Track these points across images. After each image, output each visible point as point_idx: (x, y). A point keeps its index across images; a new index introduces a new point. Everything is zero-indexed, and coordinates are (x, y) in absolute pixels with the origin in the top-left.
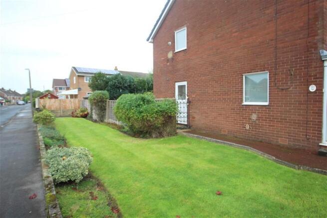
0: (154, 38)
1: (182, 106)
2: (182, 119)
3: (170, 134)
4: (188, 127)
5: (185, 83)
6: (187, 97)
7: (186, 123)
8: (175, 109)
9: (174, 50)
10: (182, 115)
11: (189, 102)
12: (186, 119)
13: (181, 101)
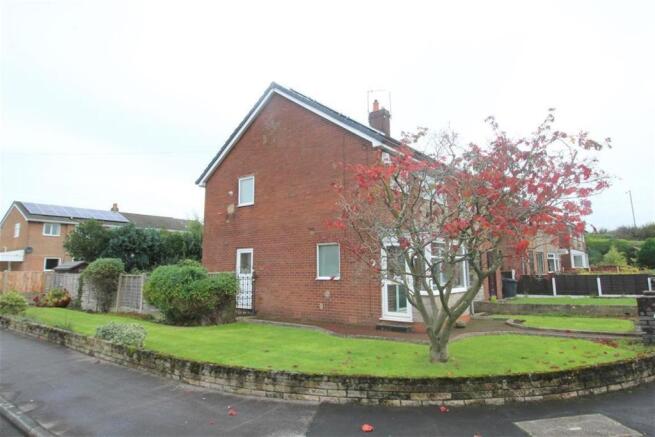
0: (207, 181)
1: (245, 283)
2: (245, 302)
3: (227, 321)
4: (252, 313)
5: (250, 251)
6: (252, 271)
7: (250, 307)
8: (234, 286)
9: (237, 204)
10: (244, 295)
11: (255, 277)
12: (250, 301)
13: (244, 275)
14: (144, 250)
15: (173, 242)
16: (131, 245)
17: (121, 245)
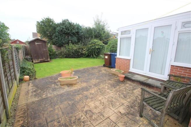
14: (74, 34)
15: (88, 31)
16: (67, 31)
17: (62, 31)
